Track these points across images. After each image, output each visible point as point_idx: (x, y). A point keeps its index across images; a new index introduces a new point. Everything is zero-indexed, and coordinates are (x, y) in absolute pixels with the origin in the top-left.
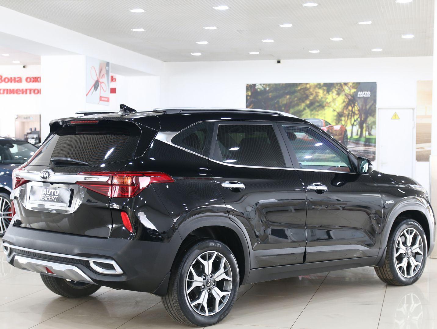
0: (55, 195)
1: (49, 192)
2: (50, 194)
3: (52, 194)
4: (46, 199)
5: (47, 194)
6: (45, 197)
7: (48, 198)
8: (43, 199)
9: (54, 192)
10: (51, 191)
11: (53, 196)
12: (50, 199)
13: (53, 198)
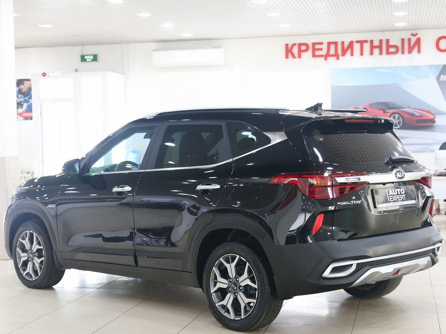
0: (402, 194)
1: (395, 193)
2: (398, 194)
3: (399, 194)
4: (396, 200)
5: (394, 195)
6: (394, 198)
7: (397, 198)
8: (393, 200)
9: (400, 191)
10: (397, 191)
11: (401, 195)
12: (400, 199)
13: (401, 197)
